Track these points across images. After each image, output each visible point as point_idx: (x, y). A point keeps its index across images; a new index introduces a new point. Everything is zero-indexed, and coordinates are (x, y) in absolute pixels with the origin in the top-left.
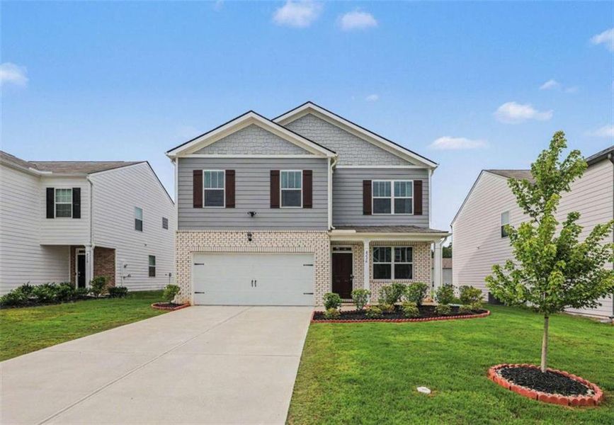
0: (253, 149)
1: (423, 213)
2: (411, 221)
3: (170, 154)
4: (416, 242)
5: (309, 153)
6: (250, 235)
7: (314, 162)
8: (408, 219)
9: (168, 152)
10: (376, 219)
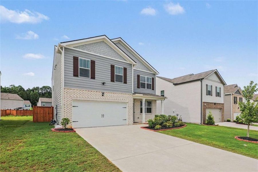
0: (103, 53)
1: (154, 89)
2: (151, 92)
3: (62, 44)
4: (153, 100)
5: (126, 60)
6: (103, 93)
7: (126, 64)
8: (150, 91)
9: (61, 43)
10: (141, 90)
